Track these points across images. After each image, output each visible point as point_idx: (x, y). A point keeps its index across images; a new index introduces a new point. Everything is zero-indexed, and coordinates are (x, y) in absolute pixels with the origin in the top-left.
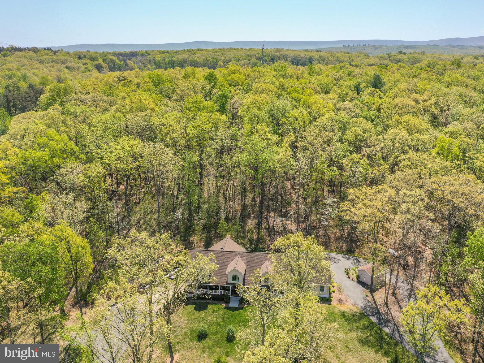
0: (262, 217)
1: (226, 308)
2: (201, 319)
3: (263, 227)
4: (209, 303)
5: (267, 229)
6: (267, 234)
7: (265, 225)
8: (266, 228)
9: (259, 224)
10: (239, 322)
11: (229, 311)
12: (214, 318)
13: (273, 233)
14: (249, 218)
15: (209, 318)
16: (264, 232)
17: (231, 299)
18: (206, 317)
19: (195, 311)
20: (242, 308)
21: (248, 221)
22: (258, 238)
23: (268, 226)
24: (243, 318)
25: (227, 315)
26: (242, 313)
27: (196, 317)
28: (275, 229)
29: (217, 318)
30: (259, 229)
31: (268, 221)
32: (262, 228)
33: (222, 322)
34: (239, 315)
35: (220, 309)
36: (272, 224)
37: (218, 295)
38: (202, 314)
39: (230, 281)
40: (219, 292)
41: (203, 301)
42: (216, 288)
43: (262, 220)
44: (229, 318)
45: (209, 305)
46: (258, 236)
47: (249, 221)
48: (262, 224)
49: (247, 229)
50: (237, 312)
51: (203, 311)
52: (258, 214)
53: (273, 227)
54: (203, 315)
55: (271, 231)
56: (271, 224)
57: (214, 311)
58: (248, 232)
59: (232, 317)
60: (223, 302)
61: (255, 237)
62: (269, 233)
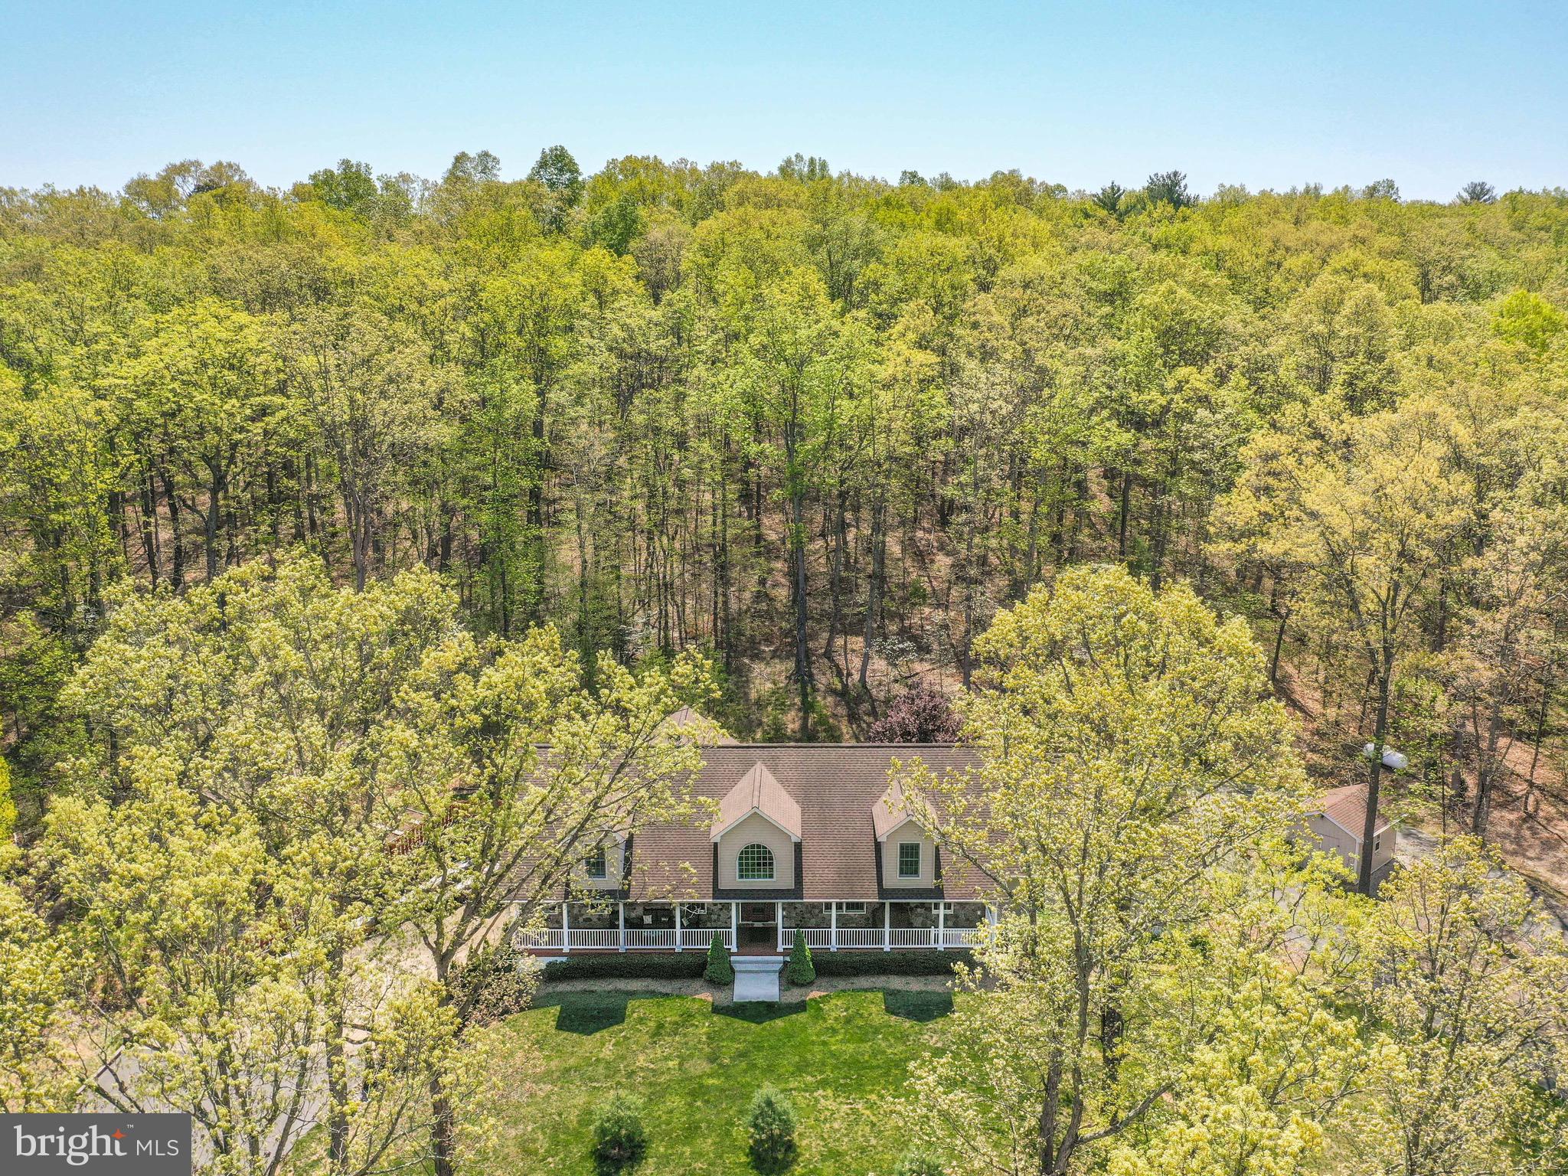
0: (808, 653)
1: (717, 1010)
2: (601, 1070)
3: (822, 687)
4: (632, 994)
5: (843, 694)
6: (842, 711)
7: (824, 679)
8: (833, 692)
9: (803, 677)
10: (801, 1068)
11: (738, 1024)
12: (666, 1059)
13: (866, 706)
14: (757, 656)
15: (641, 1061)
16: (826, 703)
17: (737, 967)
18: (623, 1058)
19: (565, 1034)
20: (801, 1007)
21: (750, 670)
22: (804, 726)
23: (841, 681)
24: (816, 1049)
25: (732, 1039)
26: (804, 1029)
27: (572, 1062)
28: (874, 692)
29: (683, 1060)
30: (805, 695)
31: (837, 666)
32: (815, 690)
33: (710, 1076)
34: (790, 1036)
35: (688, 1016)
36: (856, 677)
37: (671, 953)
38: (603, 1045)
39: (731, 878)
40: (679, 940)
41: (600, 986)
42: (662, 916)
43: (810, 663)
44: (742, 1055)
45: (632, 1004)
46: (805, 719)
47: (758, 668)
48: (811, 676)
49: (753, 695)
50: (779, 1023)
51: (605, 1033)
52: (790, 644)
53: (864, 686)
54: (608, 1052)
55: (858, 700)
56: (849, 674)
57: (660, 1026)
58: (760, 704)
59: (759, 1049)
60: (697, 984)
61: (791, 726)
62: (849, 708)
